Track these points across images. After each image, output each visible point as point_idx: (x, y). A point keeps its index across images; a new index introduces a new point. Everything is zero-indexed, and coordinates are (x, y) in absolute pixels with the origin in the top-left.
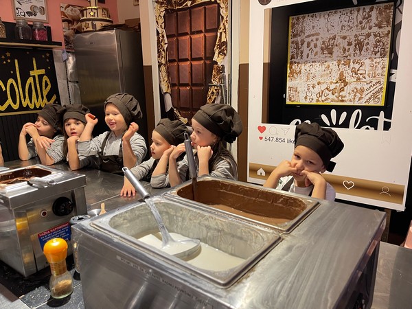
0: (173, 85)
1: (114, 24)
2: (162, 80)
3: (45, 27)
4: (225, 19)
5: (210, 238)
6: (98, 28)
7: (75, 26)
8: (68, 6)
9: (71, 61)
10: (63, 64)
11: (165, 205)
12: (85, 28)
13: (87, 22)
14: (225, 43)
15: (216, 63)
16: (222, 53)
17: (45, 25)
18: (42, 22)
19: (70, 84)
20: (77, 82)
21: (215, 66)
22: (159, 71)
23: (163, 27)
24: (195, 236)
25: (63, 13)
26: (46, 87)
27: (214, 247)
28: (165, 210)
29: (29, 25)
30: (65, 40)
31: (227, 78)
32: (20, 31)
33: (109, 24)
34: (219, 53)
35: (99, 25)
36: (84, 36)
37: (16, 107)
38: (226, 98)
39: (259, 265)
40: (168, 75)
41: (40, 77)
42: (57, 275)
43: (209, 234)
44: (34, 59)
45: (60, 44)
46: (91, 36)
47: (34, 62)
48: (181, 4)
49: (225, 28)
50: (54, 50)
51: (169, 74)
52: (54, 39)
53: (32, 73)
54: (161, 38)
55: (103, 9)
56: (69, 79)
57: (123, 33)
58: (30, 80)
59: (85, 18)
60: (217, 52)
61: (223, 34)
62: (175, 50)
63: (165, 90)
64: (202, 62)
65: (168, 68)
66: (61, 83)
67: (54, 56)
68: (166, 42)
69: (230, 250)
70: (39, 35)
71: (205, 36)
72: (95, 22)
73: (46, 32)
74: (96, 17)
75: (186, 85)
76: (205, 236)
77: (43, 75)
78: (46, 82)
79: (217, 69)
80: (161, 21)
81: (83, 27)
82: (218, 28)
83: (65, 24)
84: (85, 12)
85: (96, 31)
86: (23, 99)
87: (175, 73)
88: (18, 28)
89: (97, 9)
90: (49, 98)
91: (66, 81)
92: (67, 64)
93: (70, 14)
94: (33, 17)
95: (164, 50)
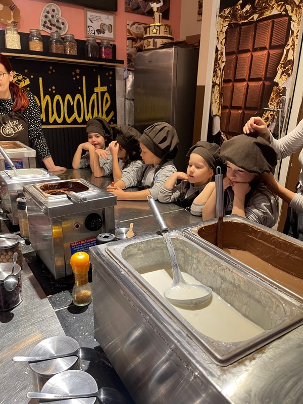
0: (224, 108)
1: (174, 41)
2: (214, 101)
3: (111, 45)
4: (295, 34)
5: (223, 290)
6: (159, 45)
7: (138, 45)
8: (134, 24)
9: (131, 78)
10: (123, 82)
11: (182, 242)
12: (146, 46)
13: (149, 40)
14: (292, 62)
15: (277, 84)
16: (286, 73)
17: (111, 43)
18: (109, 40)
19: (127, 102)
20: (133, 100)
21: (275, 88)
22: (212, 92)
23: (223, 43)
24: (209, 284)
25: (129, 31)
26: (106, 103)
27: (227, 301)
28: (182, 248)
29: (97, 43)
30: (128, 58)
31: (287, 102)
32: (89, 49)
33: (170, 41)
34: (283, 73)
35: (159, 42)
36: (144, 54)
37: (80, 120)
38: (282, 125)
39: (271, 346)
40: (221, 97)
41: (103, 93)
42: (79, 285)
43: (223, 286)
44: (99, 76)
45: (122, 62)
46: (151, 54)
47: (99, 79)
48: (246, 18)
49: (294, 45)
50: (117, 68)
51: (221, 95)
52: (118, 58)
53: (96, 90)
54: (219, 56)
55: (166, 25)
56: (127, 97)
57: (182, 50)
58: (94, 96)
59: (148, 35)
60: (280, 72)
61: (291, 52)
62: (233, 69)
63: (215, 112)
64: (261, 83)
65: (221, 89)
66: (119, 100)
67: (116, 75)
68: (224, 60)
69: (244, 310)
70: (105, 53)
71: (269, 54)
72: (156, 40)
73: (111, 50)
74: (158, 35)
75: (239, 108)
76: (218, 286)
77: (105, 92)
78: (107, 99)
79: (277, 91)
80: (223, 36)
81: (145, 45)
82: (286, 44)
83: (129, 42)
84: (148, 29)
85: (156, 49)
86: (86, 114)
87: (229, 94)
88: (87, 46)
89: (159, 26)
90: (108, 114)
91: (124, 99)
92: (127, 81)
93: (135, 32)
94: (101, 35)
95: (220, 69)
